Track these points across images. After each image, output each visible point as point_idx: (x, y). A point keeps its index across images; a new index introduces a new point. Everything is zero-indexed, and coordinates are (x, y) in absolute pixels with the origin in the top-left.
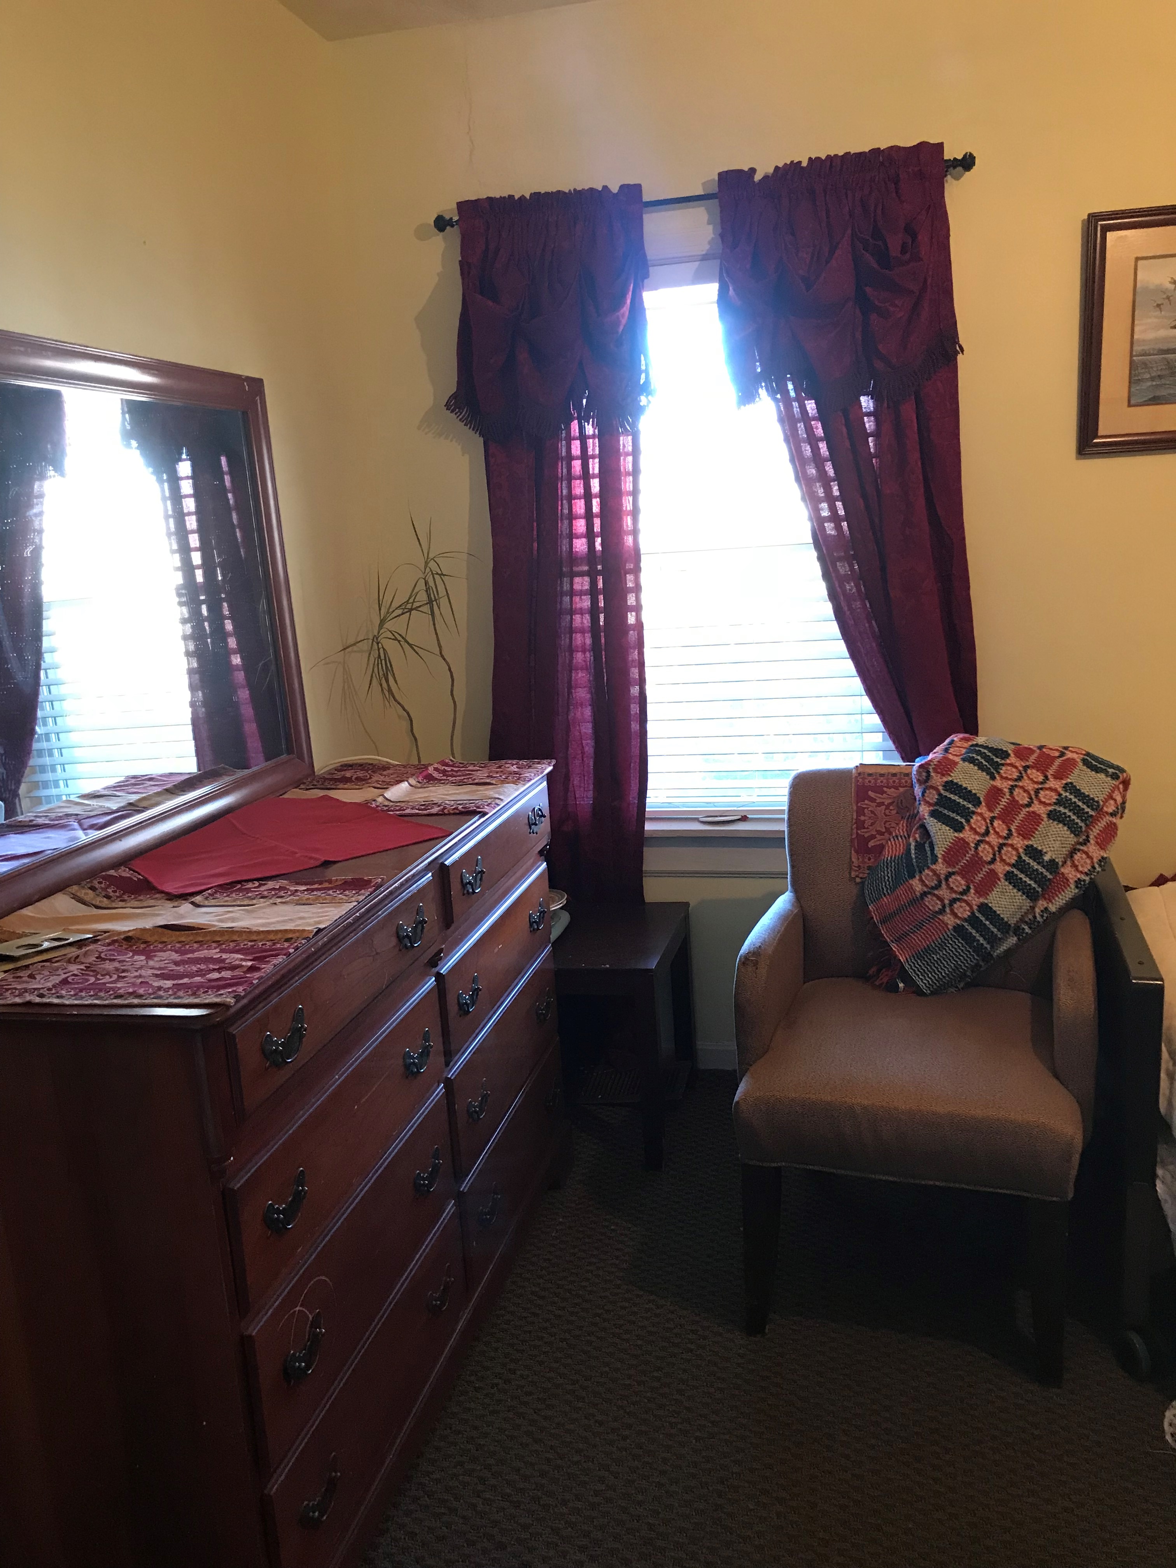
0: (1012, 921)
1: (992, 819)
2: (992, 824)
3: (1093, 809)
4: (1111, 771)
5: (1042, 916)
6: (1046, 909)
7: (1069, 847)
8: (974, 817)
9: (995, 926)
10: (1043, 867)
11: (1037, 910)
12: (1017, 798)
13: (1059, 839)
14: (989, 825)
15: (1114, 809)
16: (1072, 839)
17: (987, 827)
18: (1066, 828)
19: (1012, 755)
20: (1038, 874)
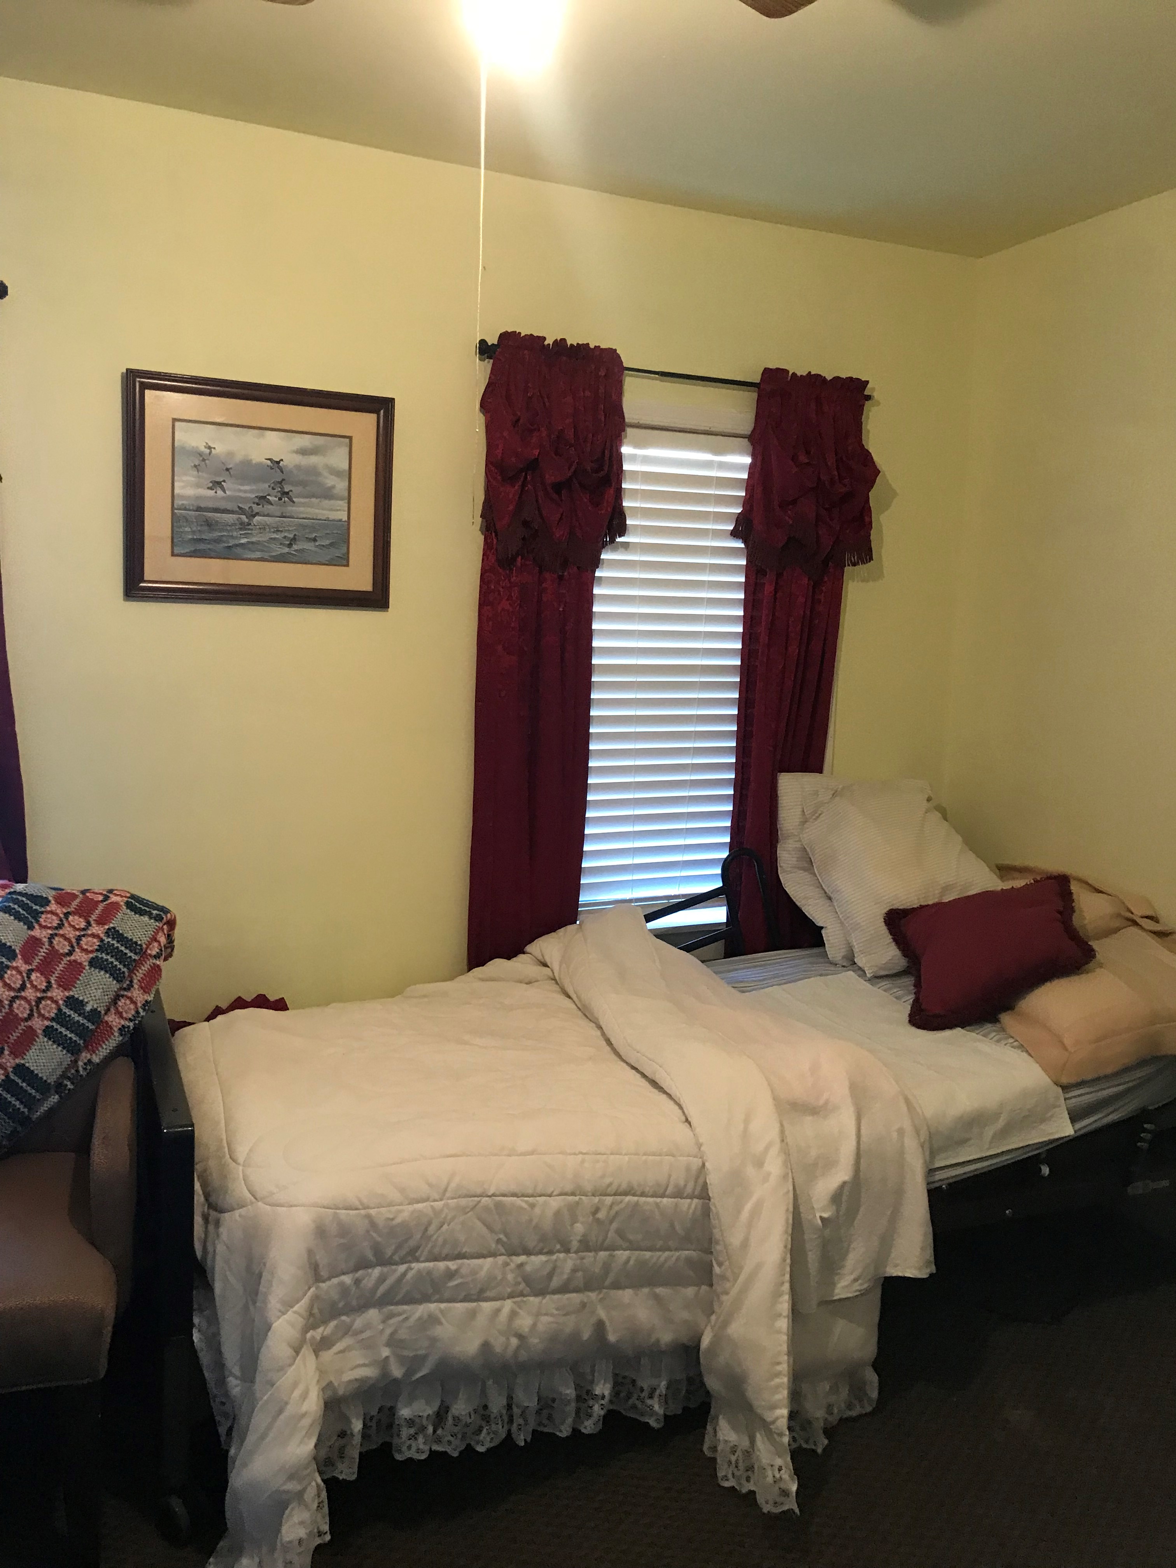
0: (51, 1080)
1: (30, 972)
2: (29, 977)
3: (136, 953)
4: (155, 912)
5: (85, 1069)
6: (90, 1061)
7: (112, 995)
8: (9, 972)
9: (33, 1088)
10: (85, 1018)
11: (80, 1063)
12: (57, 947)
13: (101, 987)
14: (26, 979)
15: (158, 951)
16: (114, 985)
17: (24, 982)
18: (108, 975)
19: (53, 902)
20: (79, 1026)
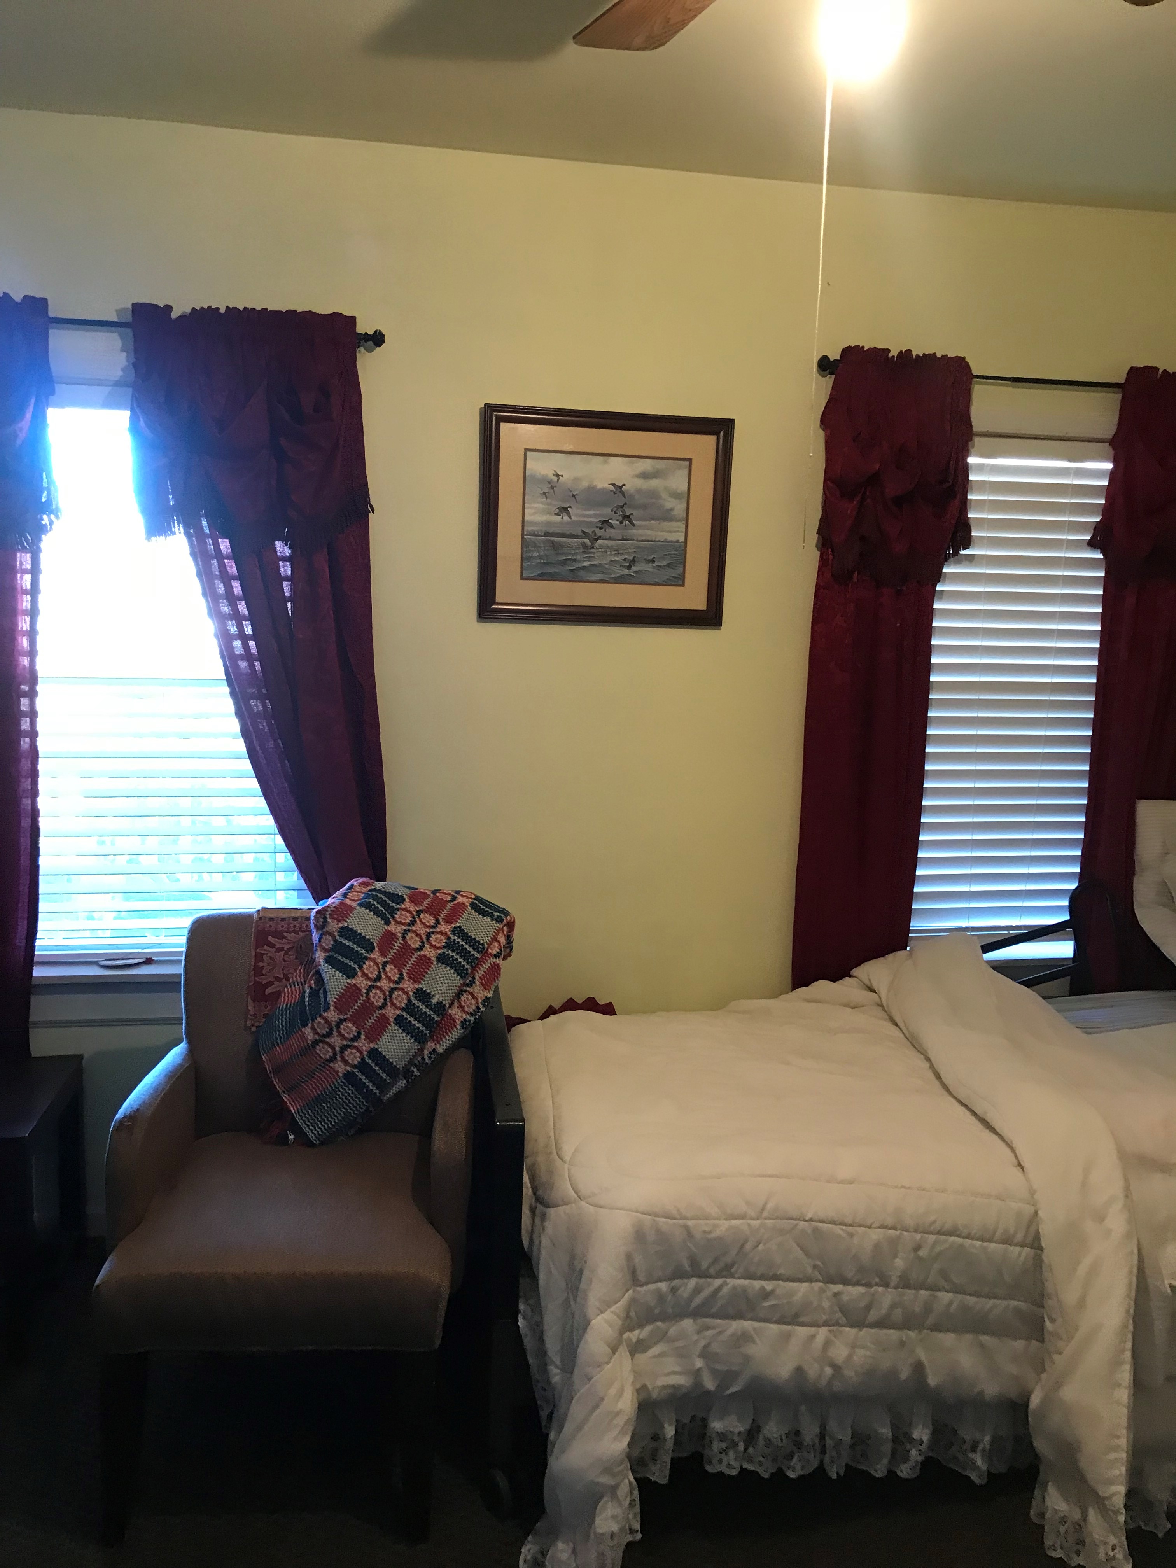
0: (401, 1065)
1: (385, 964)
2: (384, 969)
3: (478, 952)
4: (496, 914)
5: (430, 1058)
6: (434, 1050)
7: (455, 990)
8: (367, 963)
9: (384, 1071)
10: (431, 1009)
11: (426, 1052)
12: (409, 942)
13: (446, 981)
14: (381, 970)
15: (498, 950)
16: (459, 981)
17: (380, 972)
18: (453, 971)
19: (407, 900)
20: (426, 1017)
